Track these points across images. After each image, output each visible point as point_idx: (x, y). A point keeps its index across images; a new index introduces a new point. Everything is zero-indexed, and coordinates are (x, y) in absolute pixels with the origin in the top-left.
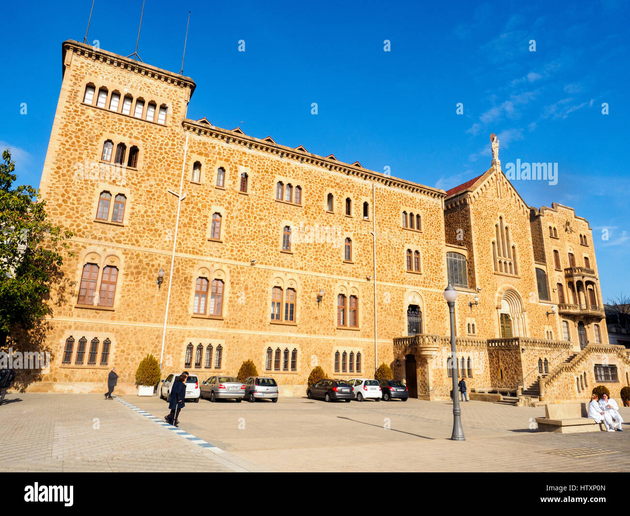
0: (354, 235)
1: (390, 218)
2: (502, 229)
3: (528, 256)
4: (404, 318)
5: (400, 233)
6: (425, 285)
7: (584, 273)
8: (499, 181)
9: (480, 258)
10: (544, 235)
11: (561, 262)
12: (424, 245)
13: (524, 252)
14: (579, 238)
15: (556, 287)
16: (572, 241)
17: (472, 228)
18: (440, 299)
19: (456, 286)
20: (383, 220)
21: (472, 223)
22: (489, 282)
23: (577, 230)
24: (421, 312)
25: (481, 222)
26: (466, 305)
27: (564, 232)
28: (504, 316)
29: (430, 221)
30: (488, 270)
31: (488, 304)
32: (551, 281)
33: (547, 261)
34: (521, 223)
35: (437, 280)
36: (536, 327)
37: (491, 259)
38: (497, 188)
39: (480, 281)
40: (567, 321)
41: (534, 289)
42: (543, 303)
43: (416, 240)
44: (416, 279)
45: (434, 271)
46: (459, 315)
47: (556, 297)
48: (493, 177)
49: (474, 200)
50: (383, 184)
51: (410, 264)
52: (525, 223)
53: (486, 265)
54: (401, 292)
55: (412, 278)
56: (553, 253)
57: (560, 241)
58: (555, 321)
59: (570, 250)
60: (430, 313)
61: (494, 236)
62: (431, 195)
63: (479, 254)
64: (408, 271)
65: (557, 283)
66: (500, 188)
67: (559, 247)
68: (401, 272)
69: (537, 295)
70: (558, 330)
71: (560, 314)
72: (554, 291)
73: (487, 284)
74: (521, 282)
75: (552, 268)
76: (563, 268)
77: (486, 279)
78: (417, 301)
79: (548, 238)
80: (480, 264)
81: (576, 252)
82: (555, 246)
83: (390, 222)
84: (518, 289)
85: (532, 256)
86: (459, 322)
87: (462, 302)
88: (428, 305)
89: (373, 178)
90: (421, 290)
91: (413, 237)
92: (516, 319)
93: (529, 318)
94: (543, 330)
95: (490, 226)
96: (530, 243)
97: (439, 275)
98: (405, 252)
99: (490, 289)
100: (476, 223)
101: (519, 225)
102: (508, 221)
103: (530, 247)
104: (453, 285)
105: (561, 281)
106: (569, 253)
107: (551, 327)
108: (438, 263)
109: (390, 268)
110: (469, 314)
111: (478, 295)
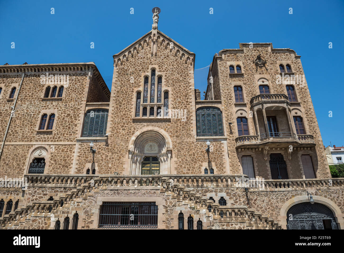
1: (33, 94)
2: (153, 79)
3: (186, 96)
4: (24, 169)
5: (40, 103)
6: (54, 140)
7: (265, 100)
8: (154, 40)
9: (117, 108)
10: (220, 74)
11: (245, 95)
12: (61, 108)
13: (180, 94)
14: (279, 68)
15: (235, 121)
16: (266, 73)
17: (113, 85)
18: (68, 150)
19: (94, 136)
20: (26, 96)
21: (114, 80)
22: (124, 128)
23: (276, 61)
24: (45, 163)
25: (126, 77)
26: (89, 152)
27: (254, 67)
28: (151, 159)
29: (73, 88)
30: (126, 117)
31: (118, 148)
32: (227, 116)
33: (222, 98)
34: (181, 69)
35: (69, 134)
36: (188, 166)
37: (132, 107)
38: (152, 46)
39: (112, 128)
40: (250, 156)
41: (191, 127)
42: (203, 139)
43: (54, 105)
44: (46, 136)
45: (67, 127)
46: (77, 162)
47: (233, 131)
48: (147, 39)
49: (120, 62)
50: (33, 71)
51: (44, 125)
52: (186, 68)
53: (123, 113)
54: (28, 149)
55: (42, 136)
56: (233, 89)
57: (245, 76)
58: (221, 156)
59: (263, 82)
60: (53, 164)
61: (141, 86)
62: (78, 68)
63: (116, 105)
64: (40, 130)
65: (238, 117)
66: (155, 46)
67: (245, 82)
68: (32, 132)
69: (194, 133)
70: (224, 166)
71: (237, 148)
72: (230, 126)
73: (121, 130)
74: (172, 122)
75: (229, 104)
76: (248, 101)
77: (121, 125)
78: (44, 154)
79: (226, 76)
80: (116, 113)
81: (272, 82)
82: (237, 81)
83: (32, 96)
84: (165, 130)
85: (192, 96)
86: (77, 168)
87: (85, 149)
88: (52, 156)
89: (23, 69)
90: (48, 145)
91: (52, 104)
92: (163, 160)
93: (177, 157)
94: (200, 168)
95: (137, 78)
96: (190, 84)
97: (73, 129)
98: (40, 116)
99: (124, 134)
100: (119, 80)
101: (178, 71)
102: (162, 70)
103: (190, 87)
104: (91, 136)
105: (244, 114)
106: (260, 86)
107: (213, 164)
108: (73, 120)
109: (22, 131)
110: (91, 160)
111: (106, 141)
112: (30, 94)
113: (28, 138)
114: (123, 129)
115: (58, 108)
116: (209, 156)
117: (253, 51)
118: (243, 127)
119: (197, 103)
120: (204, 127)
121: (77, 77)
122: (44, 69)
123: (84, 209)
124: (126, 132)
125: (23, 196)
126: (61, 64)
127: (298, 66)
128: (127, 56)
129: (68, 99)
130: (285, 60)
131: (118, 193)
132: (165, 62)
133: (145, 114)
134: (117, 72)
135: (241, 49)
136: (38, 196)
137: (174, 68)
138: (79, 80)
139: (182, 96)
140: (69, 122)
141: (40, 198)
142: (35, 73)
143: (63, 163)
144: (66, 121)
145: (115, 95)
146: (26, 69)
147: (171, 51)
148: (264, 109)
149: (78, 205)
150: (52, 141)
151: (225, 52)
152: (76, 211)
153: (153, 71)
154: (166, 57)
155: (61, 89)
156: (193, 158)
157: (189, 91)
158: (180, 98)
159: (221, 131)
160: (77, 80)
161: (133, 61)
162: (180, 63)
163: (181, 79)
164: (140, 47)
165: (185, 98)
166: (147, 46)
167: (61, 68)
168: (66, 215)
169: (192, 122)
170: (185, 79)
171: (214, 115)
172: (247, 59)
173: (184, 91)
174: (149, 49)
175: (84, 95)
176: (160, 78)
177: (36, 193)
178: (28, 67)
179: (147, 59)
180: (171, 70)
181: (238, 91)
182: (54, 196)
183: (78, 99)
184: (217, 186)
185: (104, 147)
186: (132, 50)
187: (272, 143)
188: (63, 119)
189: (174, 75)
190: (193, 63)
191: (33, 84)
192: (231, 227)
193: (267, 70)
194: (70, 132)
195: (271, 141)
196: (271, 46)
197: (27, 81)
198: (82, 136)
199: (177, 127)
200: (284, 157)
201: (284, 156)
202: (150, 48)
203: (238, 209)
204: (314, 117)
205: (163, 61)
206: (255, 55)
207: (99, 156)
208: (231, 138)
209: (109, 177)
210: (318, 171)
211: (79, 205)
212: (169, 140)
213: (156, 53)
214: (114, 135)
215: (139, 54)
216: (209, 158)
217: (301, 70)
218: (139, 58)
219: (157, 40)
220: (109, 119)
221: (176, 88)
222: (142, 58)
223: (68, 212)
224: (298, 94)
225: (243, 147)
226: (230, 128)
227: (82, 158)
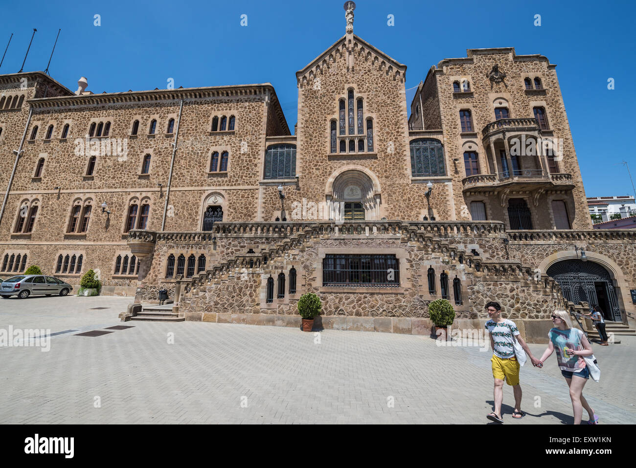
0: (155, 150)
1: (196, 127)
2: (351, 103)
3: (397, 125)
4: (197, 220)
5: (207, 138)
6: (230, 184)
7: (507, 126)
8: (350, 49)
9: (307, 141)
10: (440, 94)
11: (475, 122)
12: (235, 144)
13: (388, 122)
14: (523, 84)
15: (462, 156)
16: (505, 91)
17: (299, 111)
18: (250, 196)
19: (280, 179)
20: (189, 130)
21: (300, 106)
22: (318, 167)
23: (519, 74)
24: (223, 212)
25: (315, 101)
26: (277, 198)
27: (488, 82)
28: (353, 206)
29: (248, 118)
30: (320, 154)
31: (313, 193)
32: (451, 150)
33: (444, 126)
34: (388, 88)
35: (248, 176)
36: (402, 213)
37: (326, 140)
38: (347, 58)
39: (303, 168)
40: (482, 201)
41: (404, 165)
42: (420, 180)
43: (225, 141)
44: (220, 179)
45: (245, 168)
46: (263, 210)
47: (458, 169)
48: (340, 48)
49: (305, 81)
50: (193, 97)
51: (217, 166)
52: (395, 86)
53: (315, 148)
54: (199, 195)
55: (215, 179)
56: (458, 114)
57: (476, 96)
58: (445, 201)
59: (501, 103)
60: (232, 212)
61: (335, 113)
62: (250, 92)
63: (306, 138)
64: (212, 172)
65: (466, 152)
66: (351, 57)
67: (475, 104)
68: (202, 175)
69: (409, 171)
70: (449, 213)
71: (465, 192)
72: (455, 163)
73: (314, 170)
74: (379, 158)
75: (454, 134)
76: (480, 129)
77: (313, 164)
78: (220, 201)
79: (449, 97)
80: (306, 149)
81: (513, 104)
82: (464, 103)
83: (196, 130)
84: (371, 169)
85: (405, 124)
86: (263, 217)
87: (271, 194)
88: (231, 203)
89: (179, 95)
90: (224, 190)
91: (223, 139)
92: (368, 206)
93: (388, 203)
94: (417, 216)
95: (330, 103)
96: (401, 109)
97: (252, 170)
98: (210, 154)
99: (319, 175)
100: (306, 105)
101: (384, 91)
102: (363, 91)
103: (402, 113)
104: (276, 178)
105: (474, 148)
106: (496, 109)
107: (435, 211)
108: (252, 158)
109: (189, 173)
110: (280, 207)
111: (297, 184)
112: (194, 127)
113: (198, 183)
114: (317, 169)
115: (231, 145)
116: (428, 202)
117: (487, 61)
118: (472, 165)
119: (411, 134)
120: (420, 166)
121: (251, 103)
122: (206, 93)
123: (302, 263)
124: (321, 172)
125: (215, 249)
126: (229, 86)
127: (551, 79)
128: (314, 73)
129: (242, 132)
130: (532, 71)
131: (345, 244)
132: (366, 79)
133: (343, 149)
134: (303, 95)
135: (469, 58)
136: (234, 248)
137: (379, 87)
138: (253, 107)
139: (390, 124)
140: (246, 161)
141: (236, 250)
142: (197, 99)
143: (245, 211)
144: (242, 160)
145: (303, 126)
146: (184, 94)
147: (373, 64)
148: (506, 138)
149: (294, 258)
150: (228, 185)
151: (447, 63)
152: (293, 266)
153: (351, 92)
154: (367, 73)
155: (232, 120)
156: (408, 204)
157: (400, 118)
158: (388, 127)
159: (442, 171)
160: (251, 107)
161: (324, 79)
162: (386, 79)
163: (388, 103)
164: (331, 59)
165: (395, 128)
166: (340, 58)
167: (229, 92)
168: (280, 271)
169: (405, 158)
170: (394, 101)
171: (432, 149)
172: (478, 71)
173: (394, 118)
174: (343, 61)
175: (262, 126)
176: (360, 101)
177: (231, 245)
178: (185, 92)
179: (342, 76)
180: (375, 90)
181: (465, 117)
182: (255, 248)
183: (255, 132)
184: (467, 236)
185: (295, 191)
186: (321, 63)
187: (518, 184)
188: (239, 157)
189: (379, 96)
190: (404, 79)
191: (195, 115)
192: (500, 287)
193: (506, 86)
194: (249, 174)
195: (516, 182)
196: (513, 52)
197: (187, 111)
198: (264, 179)
199: (386, 165)
200: (528, 203)
201: (528, 201)
202: (345, 60)
203: (508, 265)
204: (572, 150)
205: (363, 78)
206: (489, 66)
207: (290, 202)
208: (456, 179)
209: (330, 223)
210: (575, 221)
211: (296, 259)
212: (376, 181)
213: (353, 67)
214: (305, 177)
215: (330, 70)
216: (429, 204)
217: (556, 85)
218: (330, 75)
219: (353, 48)
220: (298, 156)
221: (383, 114)
222: (334, 75)
223: (282, 268)
224: (550, 119)
225: (473, 190)
226: (455, 166)
227: (268, 204)
